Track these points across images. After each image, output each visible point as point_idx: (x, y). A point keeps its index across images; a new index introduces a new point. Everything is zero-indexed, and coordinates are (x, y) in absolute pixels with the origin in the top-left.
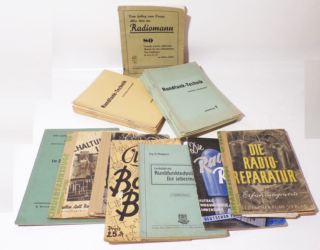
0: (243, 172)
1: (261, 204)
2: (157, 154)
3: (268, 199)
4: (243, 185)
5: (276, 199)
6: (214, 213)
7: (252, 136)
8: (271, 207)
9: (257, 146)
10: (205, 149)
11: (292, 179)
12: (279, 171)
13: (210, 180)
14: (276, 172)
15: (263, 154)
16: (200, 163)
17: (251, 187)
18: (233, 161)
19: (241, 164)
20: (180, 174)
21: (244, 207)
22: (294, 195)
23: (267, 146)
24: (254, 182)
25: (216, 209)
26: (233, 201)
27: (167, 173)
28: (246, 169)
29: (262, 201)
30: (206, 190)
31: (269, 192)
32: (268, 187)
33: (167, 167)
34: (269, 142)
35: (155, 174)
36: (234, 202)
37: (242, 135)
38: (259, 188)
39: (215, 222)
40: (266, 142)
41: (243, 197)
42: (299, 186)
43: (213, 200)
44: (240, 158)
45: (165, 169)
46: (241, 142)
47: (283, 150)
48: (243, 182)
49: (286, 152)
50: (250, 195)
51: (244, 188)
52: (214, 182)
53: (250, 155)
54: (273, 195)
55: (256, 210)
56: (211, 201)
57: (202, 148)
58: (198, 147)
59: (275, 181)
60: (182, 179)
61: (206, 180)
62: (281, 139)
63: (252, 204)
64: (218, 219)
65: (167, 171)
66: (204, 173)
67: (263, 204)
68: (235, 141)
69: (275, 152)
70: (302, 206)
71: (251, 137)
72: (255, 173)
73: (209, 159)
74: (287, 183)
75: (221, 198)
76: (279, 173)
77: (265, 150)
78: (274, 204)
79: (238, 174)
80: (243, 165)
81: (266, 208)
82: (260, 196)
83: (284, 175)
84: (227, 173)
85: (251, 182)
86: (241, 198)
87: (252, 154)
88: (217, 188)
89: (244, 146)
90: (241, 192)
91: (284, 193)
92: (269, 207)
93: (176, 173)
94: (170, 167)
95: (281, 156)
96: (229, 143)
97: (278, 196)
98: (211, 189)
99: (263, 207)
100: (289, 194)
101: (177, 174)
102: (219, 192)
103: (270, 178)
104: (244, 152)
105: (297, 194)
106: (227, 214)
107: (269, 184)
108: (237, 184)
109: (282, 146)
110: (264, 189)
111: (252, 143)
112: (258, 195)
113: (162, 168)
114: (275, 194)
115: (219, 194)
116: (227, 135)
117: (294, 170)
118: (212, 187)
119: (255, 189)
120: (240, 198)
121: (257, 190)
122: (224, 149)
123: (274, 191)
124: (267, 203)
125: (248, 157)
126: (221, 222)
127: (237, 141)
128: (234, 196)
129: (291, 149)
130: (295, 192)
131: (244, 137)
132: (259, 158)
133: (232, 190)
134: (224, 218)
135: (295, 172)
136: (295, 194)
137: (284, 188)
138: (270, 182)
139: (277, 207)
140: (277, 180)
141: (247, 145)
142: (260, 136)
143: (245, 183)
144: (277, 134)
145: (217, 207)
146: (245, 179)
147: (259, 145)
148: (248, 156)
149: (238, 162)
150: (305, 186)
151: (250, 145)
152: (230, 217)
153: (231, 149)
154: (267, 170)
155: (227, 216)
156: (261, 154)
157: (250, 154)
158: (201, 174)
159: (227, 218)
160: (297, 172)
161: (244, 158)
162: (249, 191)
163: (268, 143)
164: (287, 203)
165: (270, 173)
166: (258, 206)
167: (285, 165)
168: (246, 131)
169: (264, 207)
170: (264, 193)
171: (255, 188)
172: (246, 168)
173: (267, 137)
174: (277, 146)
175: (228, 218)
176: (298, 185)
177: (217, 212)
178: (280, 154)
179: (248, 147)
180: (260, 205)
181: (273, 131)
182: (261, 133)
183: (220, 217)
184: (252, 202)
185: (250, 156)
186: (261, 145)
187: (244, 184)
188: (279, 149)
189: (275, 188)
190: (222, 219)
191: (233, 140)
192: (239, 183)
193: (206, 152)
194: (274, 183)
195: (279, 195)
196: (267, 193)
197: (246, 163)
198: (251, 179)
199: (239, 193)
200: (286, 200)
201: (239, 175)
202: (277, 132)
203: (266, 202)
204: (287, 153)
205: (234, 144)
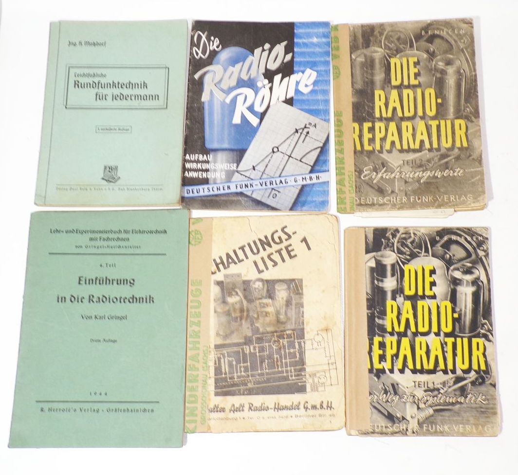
0: (370, 124)
1: (393, 192)
2: (83, 44)
3: (406, 182)
4: (365, 153)
5: (422, 181)
6: (206, 181)
7: (402, 36)
8: (409, 199)
9: (408, 61)
10: (223, 48)
11: (461, 140)
12: (439, 122)
13: (217, 117)
14: (434, 124)
15: (416, 82)
16: (207, 80)
17: (379, 158)
18: (355, 100)
19: (369, 106)
20: (120, 86)
21: (360, 199)
22: (456, 174)
23: (427, 63)
24: (387, 146)
25: (212, 173)
26: (342, 187)
27: (97, 84)
28: (378, 118)
29: (395, 186)
30: (204, 137)
31: (412, 167)
32: (411, 156)
33: (99, 71)
34: (434, 52)
35: (75, 87)
36: (344, 189)
37: (381, 34)
38: (395, 160)
39: (204, 198)
40: (427, 52)
41: (362, 178)
42: (470, 156)
43: (211, 155)
44: (369, 91)
45: (94, 75)
46: (377, 52)
47: (458, 72)
48: (367, 147)
49: (462, 76)
50: (375, 173)
51: (367, 160)
52: (223, 120)
53: (390, 86)
54: (416, 175)
55: (381, 205)
56: (207, 158)
57: (218, 47)
58: (211, 43)
59: (427, 145)
60: (122, 98)
61: (209, 117)
62: (460, 44)
63: (376, 193)
64: (212, 193)
65: (96, 80)
66: (209, 102)
67: (395, 193)
68: (365, 51)
69: (440, 78)
70: (463, 198)
71: (399, 39)
72: (393, 126)
73: (225, 70)
74: (448, 149)
75: (227, 152)
76: (438, 127)
77: (421, 72)
78: (415, 192)
79: (359, 127)
80: (373, 108)
81: (399, 201)
82: (393, 175)
83: (446, 131)
84: (339, 128)
85: (381, 147)
86: (358, 180)
87: (394, 83)
88: (226, 132)
89: (380, 63)
90: (359, 168)
91: (439, 170)
92: (405, 199)
93: (114, 85)
94: (104, 71)
95: (451, 87)
96: (351, 56)
97: (426, 177)
98: (214, 135)
99: (393, 198)
100: (446, 172)
101: (114, 87)
102: (226, 141)
103: (419, 137)
104: (379, 77)
105: (461, 172)
106: (228, 184)
107: (415, 151)
108: (355, 152)
109: (458, 63)
110: (402, 162)
111: (398, 56)
112: (389, 174)
113: (89, 75)
114: (421, 172)
115: (226, 145)
116: (350, 36)
117: (468, 120)
118: (216, 130)
119: (387, 162)
120: (356, 181)
121: (391, 165)
122: (341, 71)
123: (421, 166)
124: (402, 191)
125: (385, 90)
126: (214, 198)
127: (367, 52)
128: (346, 177)
129: (475, 70)
130: (459, 169)
131: (384, 40)
132: (405, 92)
133: (343, 163)
134: (222, 192)
135: (469, 124)
136: (457, 172)
137: (440, 160)
138: (417, 146)
139: (419, 199)
140: (431, 143)
141: (387, 60)
142: (418, 37)
143: (370, 148)
144: (454, 32)
145: (215, 171)
146: (372, 141)
147: (412, 60)
148: (386, 86)
149: (364, 102)
150: (481, 156)
151: (393, 61)
152: (233, 189)
153: (353, 71)
154: (418, 119)
155: (229, 187)
156: (413, 82)
157: (390, 82)
158: (203, 103)
159: (227, 191)
160: (473, 124)
161: (377, 93)
162: (375, 167)
163: (432, 55)
164: (439, 191)
165: (421, 126)
166: (385, 197)
167: (454, 109)
168: (392, 25)
169: (396, 199)
170: (402, 170)
171: (386, 160)
172: (377, 115)
173: (431, 39)
174: (449, 63)
175: (229, 191)
176: (468, 154)
177: (212, 179)
178: (450, 83)
179: (389, 64)
180: (389, 195)
181: (447, 24)
182: (422, 29)
183: (215, 189)
184: (376, 188)
185: (390, 88)
186: (416, 60)
187: (367, 151)
188: (451, 70)
189: (423, 160)
190: (219, 192)
191: (361, 47)
192: (359, 148)
193: (225, 55)
194: (423, 148)
195: (427, 175)
196: (407, 169)
197: (379, 103)
198: (383, 139)
199: (355, 171)
200: (438, 186)
201: (361, 130)
202: (456, 26)
203: (402, 188)
204: (464, 80)
205: (361, 59)
